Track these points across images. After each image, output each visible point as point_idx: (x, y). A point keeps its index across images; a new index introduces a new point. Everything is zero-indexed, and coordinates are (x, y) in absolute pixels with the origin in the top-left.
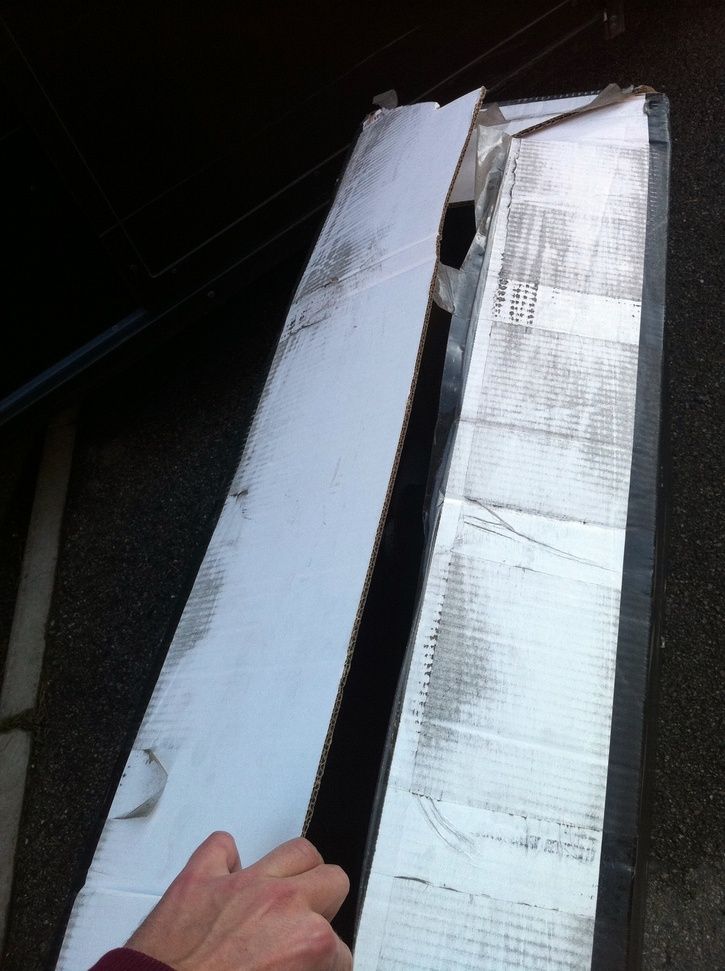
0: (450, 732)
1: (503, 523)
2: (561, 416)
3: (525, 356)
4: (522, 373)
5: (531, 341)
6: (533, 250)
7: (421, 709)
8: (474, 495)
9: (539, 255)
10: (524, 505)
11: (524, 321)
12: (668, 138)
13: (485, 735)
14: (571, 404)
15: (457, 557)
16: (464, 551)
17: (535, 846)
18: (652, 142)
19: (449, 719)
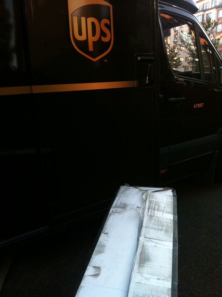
0: (144, 266)
1: (151, 240)
2: (160, 228)
3: (153, 219)
4: (153, 222)
5: (154, 218)
6: (154, 206)
7: (138, 263)
8: (146, 237)
9: (155, 207)
10: (155, 238)
11: (153, 215)
12: (176, 195)
13: (150, 266)
14: (162, 226)
15: (143, 244)
16: (145, 244)
17: (160, 279)
18: (173, 195)
19: (144, 264)
